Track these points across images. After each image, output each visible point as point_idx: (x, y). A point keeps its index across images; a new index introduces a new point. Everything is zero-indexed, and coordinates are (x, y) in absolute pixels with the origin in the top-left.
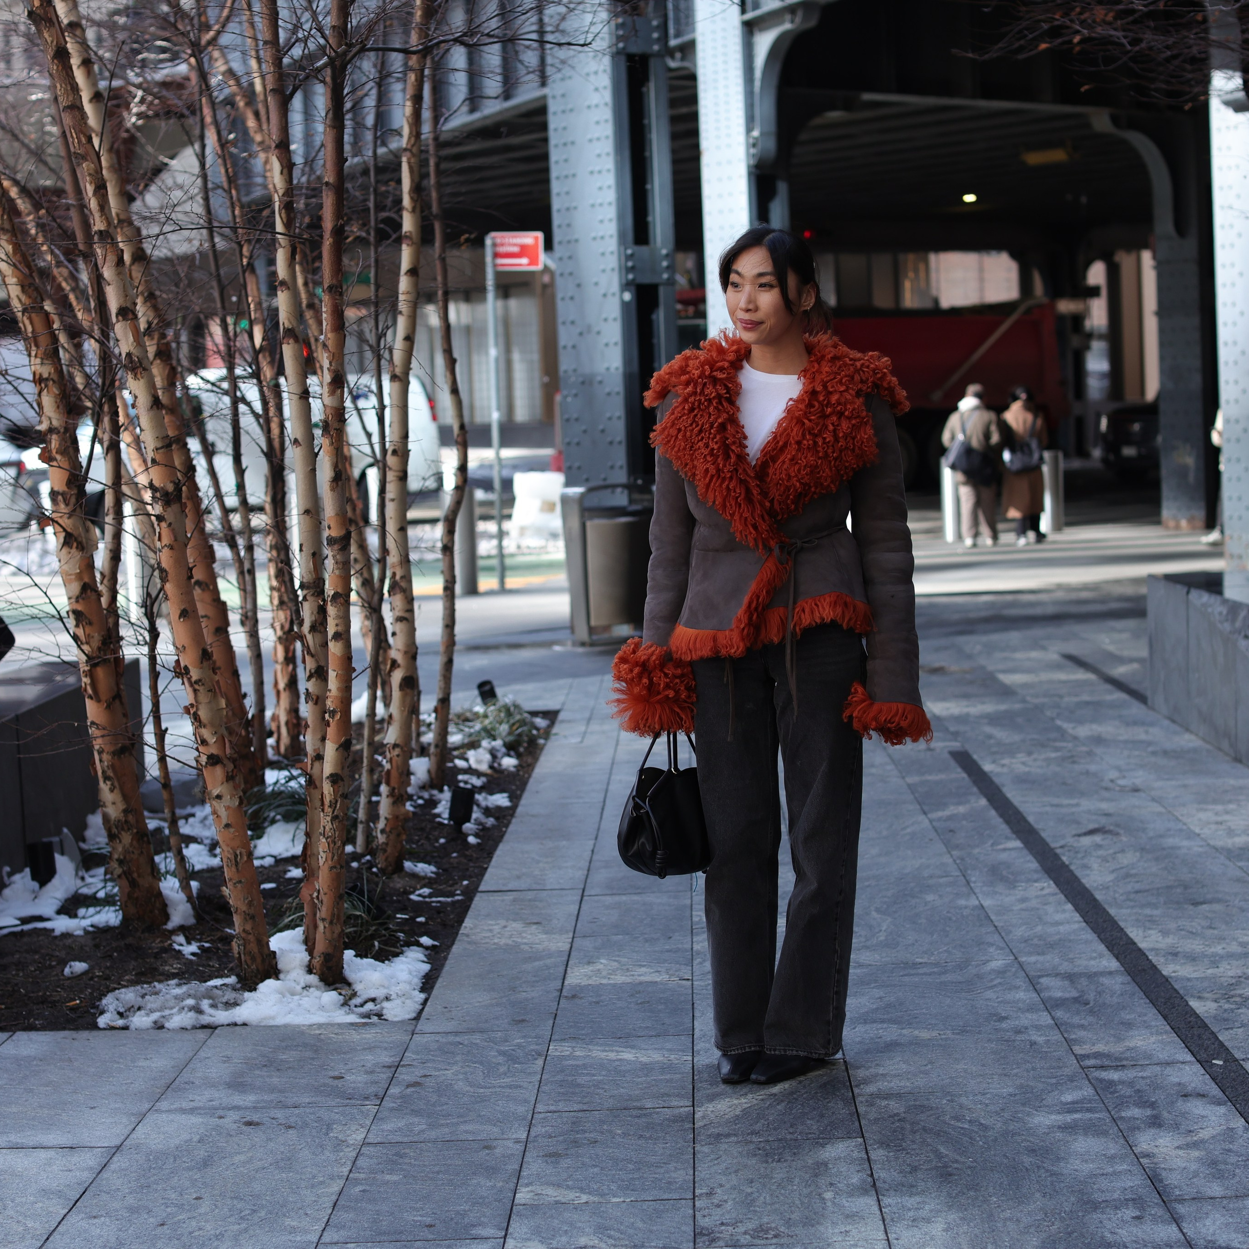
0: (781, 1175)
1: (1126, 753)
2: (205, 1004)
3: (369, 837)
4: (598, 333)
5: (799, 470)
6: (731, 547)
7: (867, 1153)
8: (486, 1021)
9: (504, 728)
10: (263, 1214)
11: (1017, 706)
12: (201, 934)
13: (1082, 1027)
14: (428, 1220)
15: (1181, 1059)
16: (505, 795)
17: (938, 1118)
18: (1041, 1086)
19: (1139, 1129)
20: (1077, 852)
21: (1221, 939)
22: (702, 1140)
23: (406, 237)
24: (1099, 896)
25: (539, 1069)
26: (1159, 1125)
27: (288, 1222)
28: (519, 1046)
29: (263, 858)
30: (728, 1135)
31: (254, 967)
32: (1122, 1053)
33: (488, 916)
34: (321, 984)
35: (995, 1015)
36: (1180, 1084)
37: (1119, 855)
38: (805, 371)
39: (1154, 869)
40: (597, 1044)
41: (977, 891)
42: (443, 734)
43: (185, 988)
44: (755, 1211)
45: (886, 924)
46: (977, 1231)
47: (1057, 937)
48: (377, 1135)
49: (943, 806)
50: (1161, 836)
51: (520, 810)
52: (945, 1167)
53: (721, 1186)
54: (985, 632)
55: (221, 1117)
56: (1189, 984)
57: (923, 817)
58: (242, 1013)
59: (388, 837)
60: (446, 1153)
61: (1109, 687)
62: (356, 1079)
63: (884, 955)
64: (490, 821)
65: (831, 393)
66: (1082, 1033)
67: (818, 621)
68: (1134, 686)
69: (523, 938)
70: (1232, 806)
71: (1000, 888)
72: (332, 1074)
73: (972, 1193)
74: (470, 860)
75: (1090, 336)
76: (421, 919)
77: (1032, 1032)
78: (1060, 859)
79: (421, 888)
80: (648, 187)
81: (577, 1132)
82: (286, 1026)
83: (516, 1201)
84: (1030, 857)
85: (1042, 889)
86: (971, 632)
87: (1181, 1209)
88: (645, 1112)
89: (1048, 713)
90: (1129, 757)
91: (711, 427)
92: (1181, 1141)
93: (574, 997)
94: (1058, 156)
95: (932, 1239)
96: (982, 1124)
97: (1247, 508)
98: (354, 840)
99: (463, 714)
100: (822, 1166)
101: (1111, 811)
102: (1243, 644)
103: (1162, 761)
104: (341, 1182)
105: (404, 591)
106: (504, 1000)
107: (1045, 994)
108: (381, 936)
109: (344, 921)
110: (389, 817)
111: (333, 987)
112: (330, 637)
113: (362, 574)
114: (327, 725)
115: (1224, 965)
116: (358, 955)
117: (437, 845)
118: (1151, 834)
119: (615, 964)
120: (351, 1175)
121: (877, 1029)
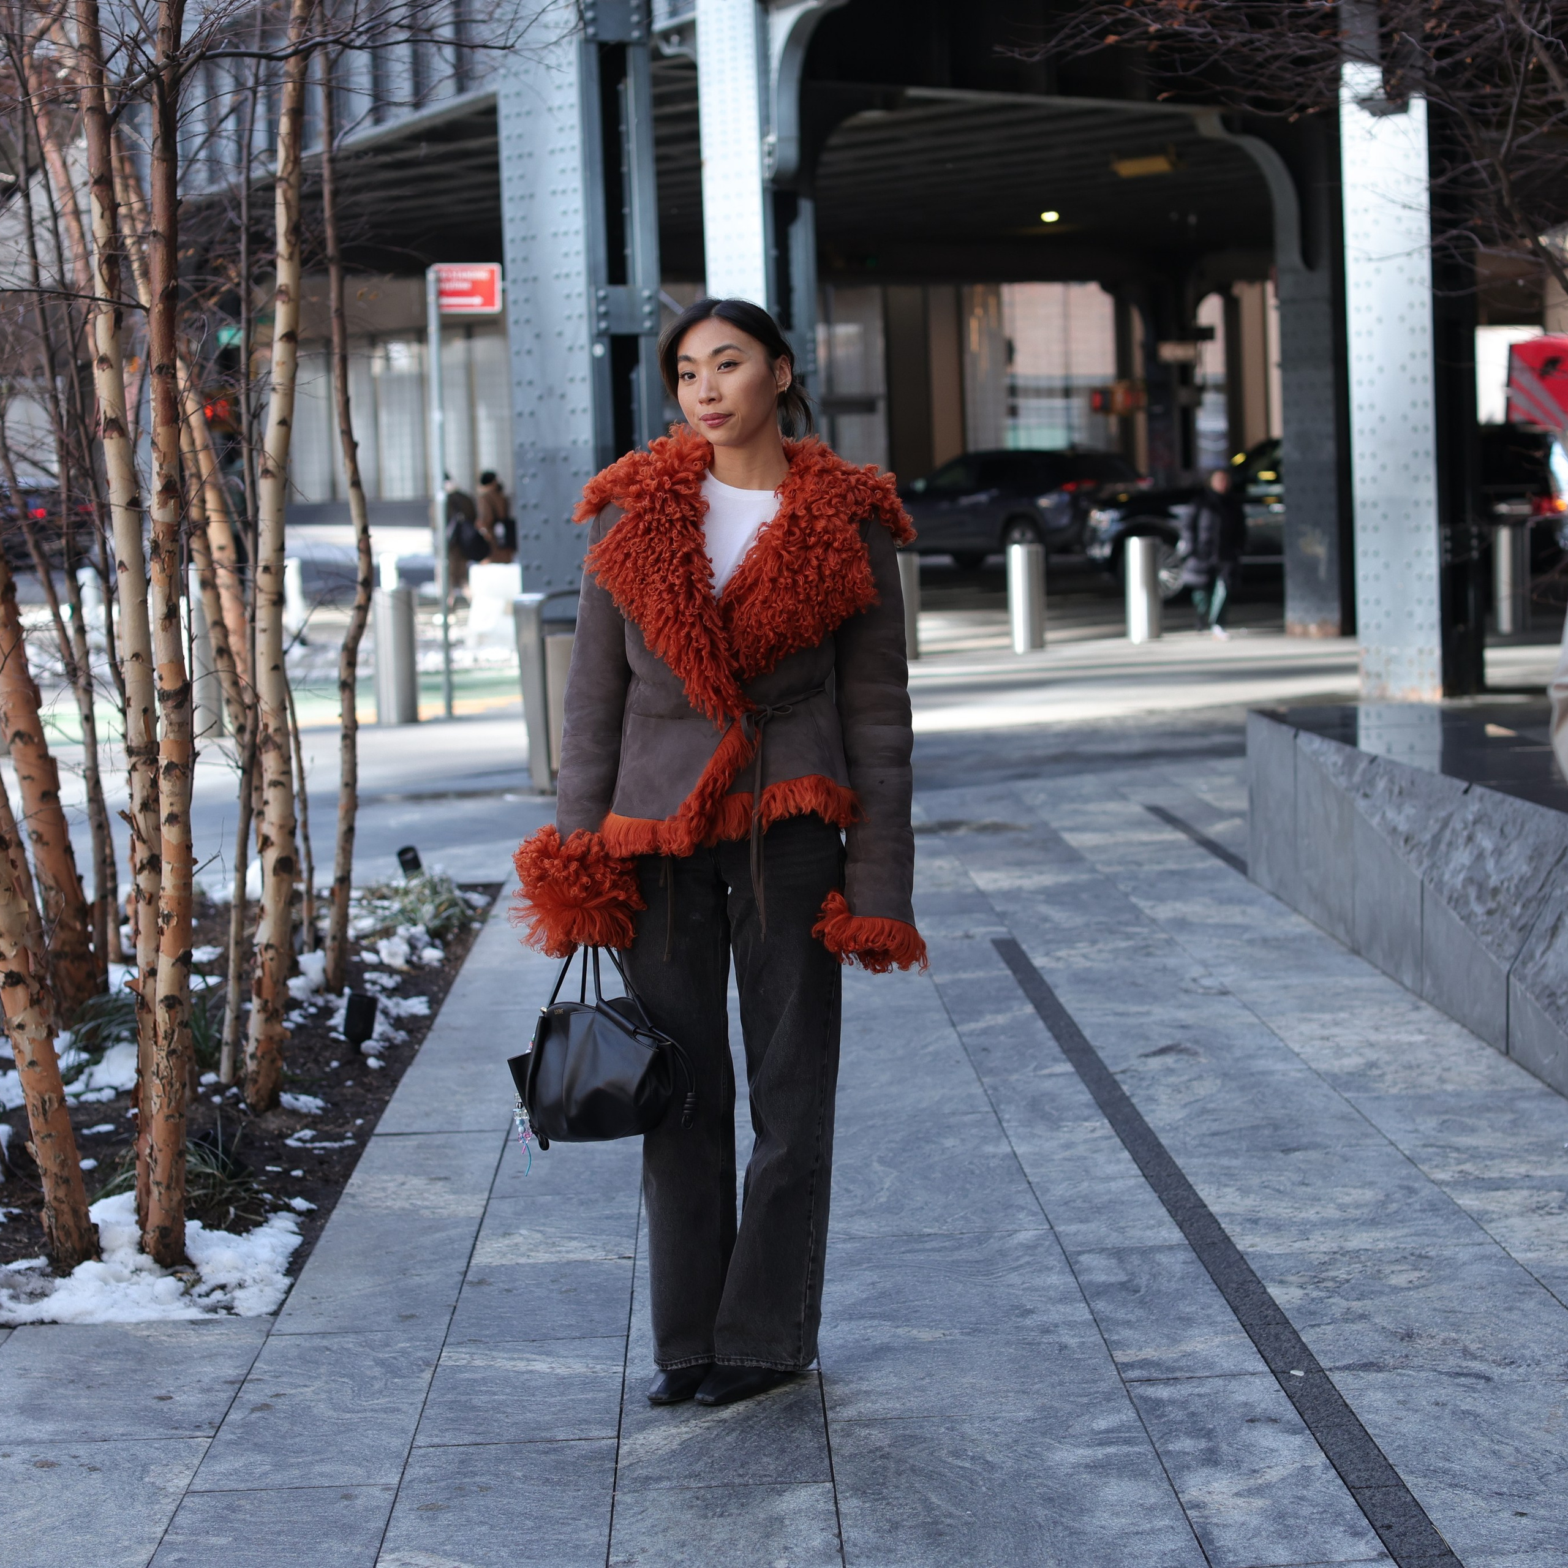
0: (722, 1536)
1: (1215, 941)
3: (237, 1064)
4: (563, 396)
5: (773, 617)
6: (681, 713)
7: (836, 1503)
8: (365, 1317)
9: (428, 910)
11: (1084, 877)
12: (10, 1196)
13: (1128, 1324)
15: (1251, 1369)
16: (424, 999)
17: (932, 1454)
18: (1068, 1407)
19: (1188, 1468)
20: (1142, 1079)
21: (1316, 1199)
22: (624, 1486)
23: (282, 292)
24: (1165, 1140)
25: (425, 1385)
26: (1215, 1463)
28: (404, 1352)
29: (100, 1090)
30: (659, 1479)
31: (69, 1245)
32: (1177, 1361)
33: (383, 1168)
34: (156, 1267)
35: (1017, 1307)
36: (1246, 1404)
37: (1195, 1083)
38: (783, 486)
39: (1237, 1103)
40: (504, 1350)
41: (1010, 1133)
42: (343, 920)
45: (889, 1180)
47: (1106, 1198)
48: (206, 1480)
49: (975, 1014)
50: (1250, 1057)
51: (440, 1020)
52: (935, 1523)
53: (643, 1550)
54: (1053, 775)
55: (6, 1455)
56: (1270, 1263)
57: (951, 1029)
58: (48, 1308)
59: (259, 1064)
60: (292, 1505)
61: (1201, 850)
62: (188, 1400)
63: (883, 1223)
64: (401, 1036)
65: (816, 518)
66: (1126, 1333)
67: (793, 811)
68: (1233, 850)
69: (426, 1199)
70: (1343, 1015)
71: (1040, 1129)
72: (157, 1392)
73: (966, 1560)
74: (369, 1091)
75: (1202, 389)
76: (298, 1173)
77: (1063, 1331)
78: (1120, 1088)
79: (302, 1129)
80: (626, 210)
81: (465, 1475)
82: (106, 1324)
84: (1082, 1087)
85: (1093, 1130)
86: (1034, 776)
88: (555, 1445)
89: (1122, 887)
90: (1219, 947)
91: (672, 556)
92: (1241, 1485)
93: (481, 1282)
94: (1158, 165)
96: (987, 1462)
97: (1388, 614)
98: (215, 1067)
99: (378, 889)
100: (776, 1523)
101: (1190, 1022)
102: (1361, 804)
103: (1259, 953)
104: (152, 1548)
105: (278, 747)
106: (390, 1287)
107: (1084, 1278)
108: (239, 1200)
109: (188, 1181)
110: (261, 1037)
111: (170, 1271)
112: (163, 819)
113: (236, 718)
114: (161, 932)
115: (1316, 1237)
116: (208, 1226)
117: (327, 1069)
118: (1238, 1053)
119: (539, 1236)
120: (166, 1538)
121: (865, 1328)
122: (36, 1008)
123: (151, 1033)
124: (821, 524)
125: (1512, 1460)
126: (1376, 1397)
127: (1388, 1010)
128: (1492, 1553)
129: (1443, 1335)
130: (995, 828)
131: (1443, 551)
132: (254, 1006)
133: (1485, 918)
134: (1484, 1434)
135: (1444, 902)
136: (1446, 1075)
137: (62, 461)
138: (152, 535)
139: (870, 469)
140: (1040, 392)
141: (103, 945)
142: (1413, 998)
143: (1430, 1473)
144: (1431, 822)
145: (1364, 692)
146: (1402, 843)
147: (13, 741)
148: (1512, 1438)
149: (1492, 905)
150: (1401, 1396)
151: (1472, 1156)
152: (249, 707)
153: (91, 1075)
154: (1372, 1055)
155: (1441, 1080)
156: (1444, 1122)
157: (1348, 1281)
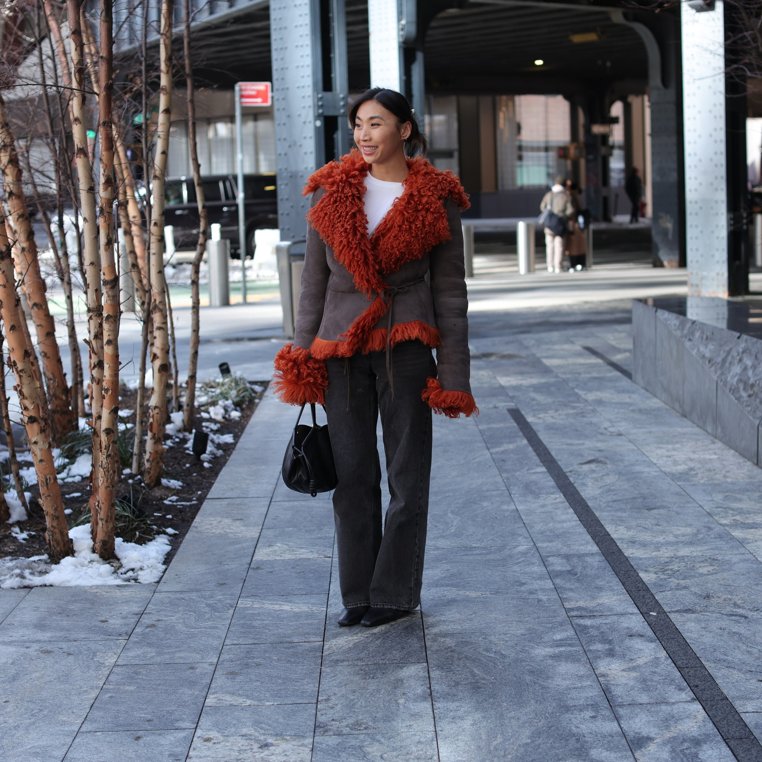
0: (373, 688)
1: (616, 410)
2: (27, 573)
3: (140, 464)
4: (301, 146)
5: (399, 244)
6: (352, 291)
7: (429, 673)
8: (201, 584)
9: (233, 393)
10: (46, 712)
11: (552, 380)
12: (30, 526)
13: (571, 590)
14: (149, 717)
15: (631, 612)
16: (231, 435)
17: (475, 650)
18: (541, 629)
19: (600, 658)
20: (579, 475)
21: (663, 532)
22: (326, 664)
23: (163, 89)
24: (590, 504)
25: (230, 616)
26: (613, 656)
27: (62, 718)
28: (220, 601)
29: (74, 476)
30: (343, 661)
31: (58, 549)
32: (595, 607)
33: (211, 514)
34: (101, 560)
35: (518, 582)
36: (628, 628)
37: (605, 477)
38: (406, 180)
39: (626, 486)
40: (268, 600)
41: (515, 500)
42: (192, 397)
43: (14, 562)
44: (354, 712)
45: (456, 521)
46: (492, 726)
47: (561, 531)
48: (124, 660)
49: (499, 444)
50: (632, 465)
51: (239, 445)
52: (477, 682)
53: (335, 694)
54: (538, 332)
55: (27, 648)
56: (640, 562)
57: (487, 451)
58: (48, 579)
59: (151, 464)
60: (166, 672)
61: (610, 368)
62: (115, 622)
63: (453, 542)
64: (220, 453)
65: (422, 196)
66: (570, 594)
67: (407, 338)
68: (625, 368)
69: (232, 529)
70: (677, 446)
71: (530, 498)
72: (101, 619)
73: (491, 700)
74: (204, 478)
75: (612, 147)
76: (169, 516)
77: (539, 593)
78: (569, 479)
79: (172, 496)
80: (332, 55)
81: (249, 658)
82: (76, 587)
83: (206, 704)
84: (550, 478)
85: (556, 499)
86: (529, 332)
87: (621, 711)
88: (293, 645)
89: (571, 385)
90: (617, 413)
91: (347, 214)
92: (625, 666)
93: (258, 568)
94: (592, 37)
95: (463, 731)
96: (502, 654)
97: (702, 256)
98: (130, 466)
99: (210, 383)
100: (400, 682)
101: (603, 448)
102: (688, 344)
103: (637, 416)
104: (98, 691)
105: (161, 311)
106: (214, 570)
107: (550, 568)
108: (141, 528)
109: (116, 519)
110: (152, 451)
111: (108, 561)
112: (105, 343)
113: (141, 298)
114: (104, 397)
115: (663, 550)
116: (126, 540)
117: (184, 468)
118: (626, 463)
119: (286, 546)
120: (105, 686)
121: (444, 591)
122: (43, 434)
123: (99, 447)
124: (424, 200)
125: (757, 655)
126: (691, 625)
127: (699, 443)
128: (747, 699)
129: (724, 597)
130: (510, 357)
131: (729, 225)
132: (148, 437)
133: (747, 399)
134: (743, 643)
135: (727, 391)
136: (727, 474)
137: (57, 171)
138: (100, 204)
139: (448, 173)
140: (533, 149)
141: (76, 407)
142: (711, 438)
143: (717, 661)
144: (722, 352)
145: (690, 293)
146: (707, 362)
147: (32, 308)
148: (757, 645)
149: (751, 392)
150: (703, 625)
151: (740, 513)
152: (147, 292)
153: (70, 469)
154: (691, 465)
155: (725, 477)
156: (726, 496)
157: (678, 571)
